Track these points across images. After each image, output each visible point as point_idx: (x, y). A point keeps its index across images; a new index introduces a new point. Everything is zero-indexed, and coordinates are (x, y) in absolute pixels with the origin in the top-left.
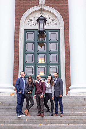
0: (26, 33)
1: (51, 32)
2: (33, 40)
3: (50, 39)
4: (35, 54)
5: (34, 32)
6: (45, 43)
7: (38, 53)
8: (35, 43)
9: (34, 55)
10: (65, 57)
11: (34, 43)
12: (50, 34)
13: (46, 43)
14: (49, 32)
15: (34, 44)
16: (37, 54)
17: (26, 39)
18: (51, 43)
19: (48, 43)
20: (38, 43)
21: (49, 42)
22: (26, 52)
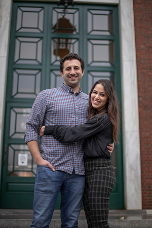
0: (19, 12)
1: (93, 12)
2: (37, 31)
3: (89, 29)
4: (43, 71)
5: (43, 8)
6: (73, 41)
7: (52, 70)
8: (45, 39)
9: (39, 76)
10: (138, 81)
11: (42, 38)
12: (89, 15)
13: (78, 39)
14: (89, 10)
15: (40, 44)
16: (48, 70)
17: (18, 27)
18: (94, 42)
19: (85, 40)
20: (52, 38)
21: (89, 39)
22: (15, 66)
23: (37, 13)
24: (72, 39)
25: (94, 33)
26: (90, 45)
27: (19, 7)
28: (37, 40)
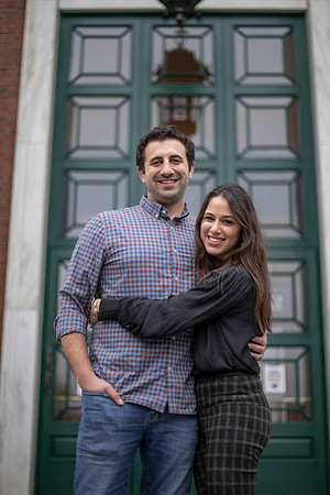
1: (247, 31)
2: (116, 80)
3: (239, 73)
5: (129, 27)
6: (204, 100)
8: (136, 98)
11: (128, 97)
12: (239, 40)
13: (212, 97)
14: (236, 27)
15: (125, 109)
18: (250, 101)
19: (230, 97)
20: (153, 96)
21: (238, 97)
22: (67, 165)
23: (116, 41)
24: (200, 96)
25: (249, 80)
26: (241, 110)
27: (74, 27)
28: (116, 101)
